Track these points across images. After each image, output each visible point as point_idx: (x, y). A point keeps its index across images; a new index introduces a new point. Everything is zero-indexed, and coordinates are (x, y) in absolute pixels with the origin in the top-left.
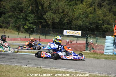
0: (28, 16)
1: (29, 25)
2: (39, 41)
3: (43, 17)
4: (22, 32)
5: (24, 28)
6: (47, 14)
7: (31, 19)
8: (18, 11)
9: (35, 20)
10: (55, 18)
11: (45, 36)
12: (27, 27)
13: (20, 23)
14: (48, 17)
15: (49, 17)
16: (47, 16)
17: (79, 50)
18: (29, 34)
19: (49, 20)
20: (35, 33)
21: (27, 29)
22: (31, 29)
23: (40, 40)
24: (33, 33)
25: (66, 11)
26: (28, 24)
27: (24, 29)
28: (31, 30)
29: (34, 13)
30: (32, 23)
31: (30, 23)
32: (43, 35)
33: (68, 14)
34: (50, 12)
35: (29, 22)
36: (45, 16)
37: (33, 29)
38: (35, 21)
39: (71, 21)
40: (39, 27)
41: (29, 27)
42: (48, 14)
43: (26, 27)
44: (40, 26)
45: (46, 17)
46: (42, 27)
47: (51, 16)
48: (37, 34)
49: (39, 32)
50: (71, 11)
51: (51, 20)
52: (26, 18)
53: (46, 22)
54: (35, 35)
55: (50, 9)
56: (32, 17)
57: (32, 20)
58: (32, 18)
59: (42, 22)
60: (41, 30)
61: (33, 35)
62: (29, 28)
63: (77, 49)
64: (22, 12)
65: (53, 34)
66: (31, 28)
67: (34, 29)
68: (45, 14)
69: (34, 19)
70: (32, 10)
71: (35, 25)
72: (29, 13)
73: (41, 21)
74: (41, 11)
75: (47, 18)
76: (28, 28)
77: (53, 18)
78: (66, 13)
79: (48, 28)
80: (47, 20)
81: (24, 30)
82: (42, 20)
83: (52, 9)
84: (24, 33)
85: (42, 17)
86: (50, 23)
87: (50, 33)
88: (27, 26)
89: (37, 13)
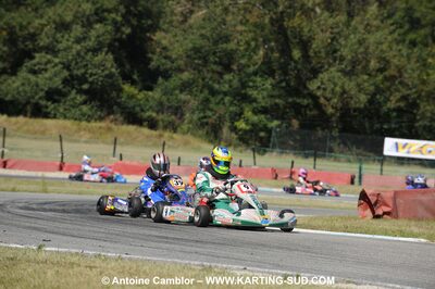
0: (251, 84)
1: (255, 118)
2: (291, 178)
3: (305, 87)
4: (228, 145)
5: (234, 129)
6: (321, 75)
7: (260, 96)
8: (214, 67)
9: (277, 101)
10: (352, 93)
11: (311, 160)
12: (247, 124)
13: (221, 110)
14: (325, 89)
15: (330, 87)
16: (322, 83)
18: (254, 150)
19: (328, 100)
20: (274, 146)
21: (246, 132)
22: (262, 134)
23: (292, 173)
24: (268, 147)
25: (396, 66)
26: (248, 114)
27: (236, 134)
28: (262, 138)
29: (271, 73)
30: (264, 111)
31: (255, 112)
32: (306, 156)
33: (401, 76)
34: (333, 69)
35: (255, 105)
36: (313, 86)
37: (269, 131)
38: (276, 104)
39: (415, 105)
40: (290, 125)
41: (254, 125)
42: (324, 76)
43: (241, 125)
44: (295, 123)
45: (319, 88)
46: (302, 126)
47: (335, 85)
48: (282, 153)
49: (291, 143)
50: (413, 64)
51: (335, 100)
52: (243, 92)
53: (318, 106)
54: (275, 154)
55: (335, 59)
56: (264, 90)
57: (264, 98)
58: (265, 93)
60: (298, 138)
61: (267, 155)
62: (251, 131)
64: (228, 68)
65: (342, 152)
66: (261, 130)
67: (274, 134)
68: (315, 77)
69: (272, 96)
70: (266, 62)
71: (278, 119)
72: (255, 74)
73: (299, 101)
74: (299, 66)
75: (319, 93)
76: (248, 128)
77: (344, 92)
78: (394, 73)
79: (323, 129)
80: (322, 100)
81: (234, 136)
82: (304, 97)
83: (342, 59)
84: (236, 146)
85: (301, 88)
86: (330, 110)
87: (331, 151)
88: (247, 121)
89: (285, 73)
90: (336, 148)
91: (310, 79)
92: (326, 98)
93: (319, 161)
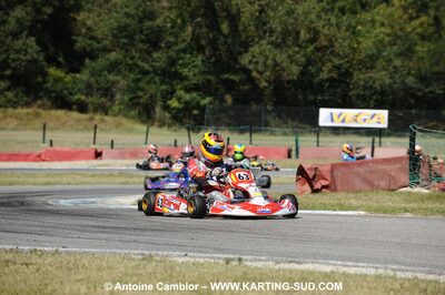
0: (181, 62)
1: (187, 97)
2: (227, 155)
3: (237, 62)
4: (162, 125)
5: (166, 108)
6: (251, 49)
7: (191, 73)
8: (141, 45)
9: (209, 77)
10: (285, 65)
11: (247, 135)
12: (179, 102)
13: (152, 89)
14: (257, 63)
15: (261, 60)
16: (253, 57)
17: (382, 184)
18: (188, 129)
19: (261, 73)
20: (209, 124)
21: (178, 110)
22: (195, 112)
23: (229, 150)
24: (202, 124)
25: (326, 36)
26: (180, 92)
27: (169, 112)
28: (195, 116)
29: (201, 49)
30: (196, 88)
31: (188, 90)
32: (242, 132)
33: (332, 46)
34: (264, 42)
35: (186, 83)
36: (245, 60)
37: (202, 109)
38: (208, 80)
39: (348, 74)
40: (223, 101)
41: (186, 103)
42: (255, 49)
43: (174, 103)
44: (229, 99)
45: (250, 62)
46: (236, 101)
47: (267, 58)
48: (217, 130)
49: (225, 120)
50: (343, 33)
51: (268, 73)
52: (173, 69)
53: (251, 80)
55: (265, 32)
56: (194, 66)
57: (195, 75)
58: (196, 70)
59: (233, 82)
60: (232, 113)
62: (185, 109)
63: (376, 183)
64: (155, 46)
65: (278, 126)
66: (194, 108)
67: (207, 111)
68: (246, 52)
69: (204, 72)
70: (196, 38)
71: (210, 95)
72: (184, 51)
73: (232, 77)
74: (229, 41)
75: (251, 67)
76: (181, 106)
77: (276, 64)
78: (325, 43)
79: (258, 103)
80: (255, 74)
81: (167, 115)
82: (236, 72)
83: (272, 32)
84: (169, 126)
85: (231, 62)
86: (263, 84)
87: (267, 125)
88: (179, 99)
89: (215, 49)
90: (272, 121)
91: (241, 53)
92: (258, 72)
93: (255, 137)
